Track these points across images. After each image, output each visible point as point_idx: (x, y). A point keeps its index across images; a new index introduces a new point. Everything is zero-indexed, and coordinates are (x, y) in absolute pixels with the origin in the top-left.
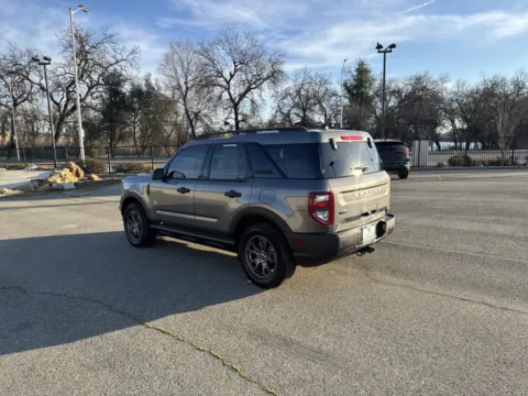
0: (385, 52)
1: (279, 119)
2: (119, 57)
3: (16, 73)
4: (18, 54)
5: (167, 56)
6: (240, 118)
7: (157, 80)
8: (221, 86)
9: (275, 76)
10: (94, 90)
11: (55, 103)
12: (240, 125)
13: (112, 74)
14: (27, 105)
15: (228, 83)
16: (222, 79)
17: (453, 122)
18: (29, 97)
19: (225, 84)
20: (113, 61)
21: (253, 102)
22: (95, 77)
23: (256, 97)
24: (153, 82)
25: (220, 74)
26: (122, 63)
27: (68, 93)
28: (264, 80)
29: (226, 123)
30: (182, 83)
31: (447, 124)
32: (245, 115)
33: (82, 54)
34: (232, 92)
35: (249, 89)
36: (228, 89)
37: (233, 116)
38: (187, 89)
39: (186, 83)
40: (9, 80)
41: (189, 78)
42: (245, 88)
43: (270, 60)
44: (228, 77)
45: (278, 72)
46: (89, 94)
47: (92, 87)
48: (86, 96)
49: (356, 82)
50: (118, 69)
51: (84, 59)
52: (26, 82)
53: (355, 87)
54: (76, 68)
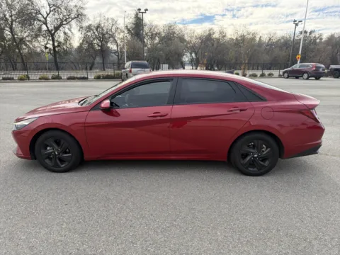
0: (143, 13)
1: (85, 46)
6: (56, 44)
8: (40, 21)
9: (79, 16)
12: (57, 49)
15: (45, 19)
16: (40, 16)
17: (191, 54)
19: (43, 19)
21: (65, 33)
23: (67, 31)
28: (73, 19)
29: (46, 48)
30: (7, 16)
31: (188, 54)
32: (60, 43)
34: (49, 26)
35: (61, 25)
36: (46, 24)
37: (51, 42)
38: (12, 21)
39: (11, 16)
41: (14, 13)
42: (59, 23)
43: (76, 6)
44: (45, 16)
45: (81, 15)
49: (133, 26)
53: (133, 29)
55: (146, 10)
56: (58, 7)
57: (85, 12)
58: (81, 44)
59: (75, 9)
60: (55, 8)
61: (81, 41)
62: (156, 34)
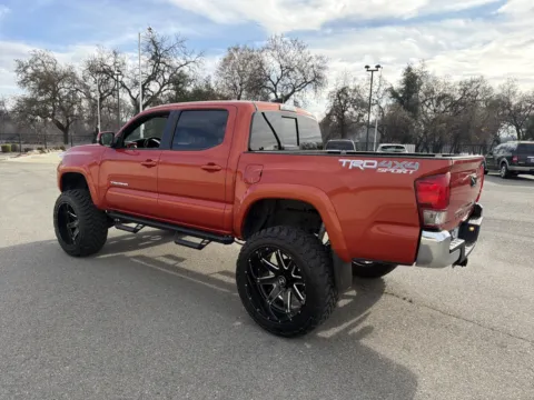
2: (189, 59)
3: (105, 72)
4: (105, 56)
5: (225, 60)
7: (216, 83)
8: (269, 88)
9: (317, 81)
10: (165, 87)
11: (132, 98)
13: (179, 75)
14: (111, 99)
15: (275, 86)
16: (269, 82)
18: (113, 92)
19: (272, 87)
20: (183, 62)
22: (167, 76)
24: (213, 85)
25: (269, 78)
26: (191, 65)
27: (144, 90)
28: (308, 83)
33: (156, 58)
34: (279, 94)
35: (292, 93)
36: (275, 92)
39: (241, 84)
40: (98, 77)
41: (245, 80)
42: (290, 91)
43: (313, 66)
44: (275, 81)
45: (319, 77)
46: (160, 91)
47: (164, 85)
48: (158, 93)
49: (403, 87)
50: (186, 70)
51: (158, 62)
52: (111, 80)
53: (401, 91)
54: (151, 68)
55: (378, 67)
57: (325, 73)
58: (328, 116)
59: (311, 71)
60: (287, 70)
61: (328, 112)
62: (442, 97)
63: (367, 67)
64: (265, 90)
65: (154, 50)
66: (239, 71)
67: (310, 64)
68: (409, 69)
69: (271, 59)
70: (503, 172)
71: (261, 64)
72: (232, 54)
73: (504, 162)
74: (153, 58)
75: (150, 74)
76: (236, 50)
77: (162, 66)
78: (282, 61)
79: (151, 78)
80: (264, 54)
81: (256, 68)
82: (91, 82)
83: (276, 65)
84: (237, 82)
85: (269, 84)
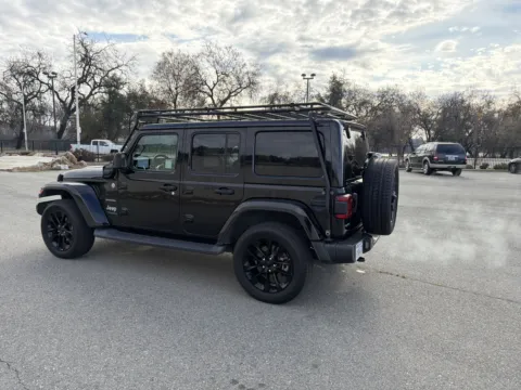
2: (120, 62)
3: (30, 74)
4: (29, 57)
5: (159, 64)
7: (151, 87)
8: (205, 93)
10: (96, 90)
11: (61, 101)
13: (112, 78)
14: (35, 102)
15: (211, 90)
18: (38, 95)
19: (209, 91)
20: (114, 65)
22: (97, 79)
24: (147, 89)
25: (205, 82)
26: (123, 68)
27: (73, 92)
28: (243, 88)
30: (173, 89)
33: (87, 60)
34: (215, 98)
35: (229, 97)
36: (211, 97)
38: (177, 94)
39: (176, 88)
40: (21, 79)
41: (181, 84)
42: (226, 95)
43: (247, 73)
44: (211, 85)
45: (253, 83)
46: (91, 94)
47: (95, 88)
48: (89, 97)
49: (328, 94)
50: (118, 73)
51: (88, 64)
52: (36, 81)
53: (327, 97)
54: (81, 70)
55: (313, 75)
56: (227, 76)
57: (258, 79)
59: (246, 79)
60: (223, 76)
62: (364, 103)
63: (304, 75)
64: (202, 95)
65: (84, 53)
66: (174, 75)
67: (245, 70)
68: (334, 78)
69: (207, 65)
70: (425, 170)
71: (197, 69)
72: (166, 58)
73: (426, 161)
74: (83, 60)
75: (80, 76)
76: (171, 54)
77: (93, 69)
78: (218, 67)
79: (81, 81)
80: (199, 60)
81: (191, 73)
82: (13, 84)
83: (212, 71)
84: (173, 87)
85: (206, 88)
